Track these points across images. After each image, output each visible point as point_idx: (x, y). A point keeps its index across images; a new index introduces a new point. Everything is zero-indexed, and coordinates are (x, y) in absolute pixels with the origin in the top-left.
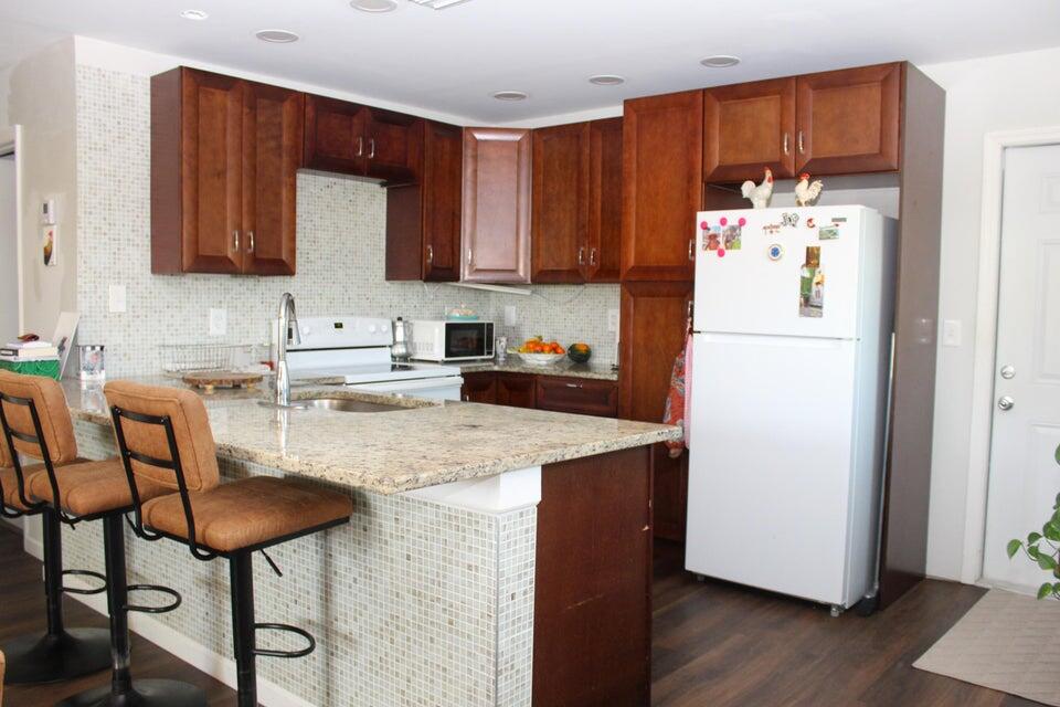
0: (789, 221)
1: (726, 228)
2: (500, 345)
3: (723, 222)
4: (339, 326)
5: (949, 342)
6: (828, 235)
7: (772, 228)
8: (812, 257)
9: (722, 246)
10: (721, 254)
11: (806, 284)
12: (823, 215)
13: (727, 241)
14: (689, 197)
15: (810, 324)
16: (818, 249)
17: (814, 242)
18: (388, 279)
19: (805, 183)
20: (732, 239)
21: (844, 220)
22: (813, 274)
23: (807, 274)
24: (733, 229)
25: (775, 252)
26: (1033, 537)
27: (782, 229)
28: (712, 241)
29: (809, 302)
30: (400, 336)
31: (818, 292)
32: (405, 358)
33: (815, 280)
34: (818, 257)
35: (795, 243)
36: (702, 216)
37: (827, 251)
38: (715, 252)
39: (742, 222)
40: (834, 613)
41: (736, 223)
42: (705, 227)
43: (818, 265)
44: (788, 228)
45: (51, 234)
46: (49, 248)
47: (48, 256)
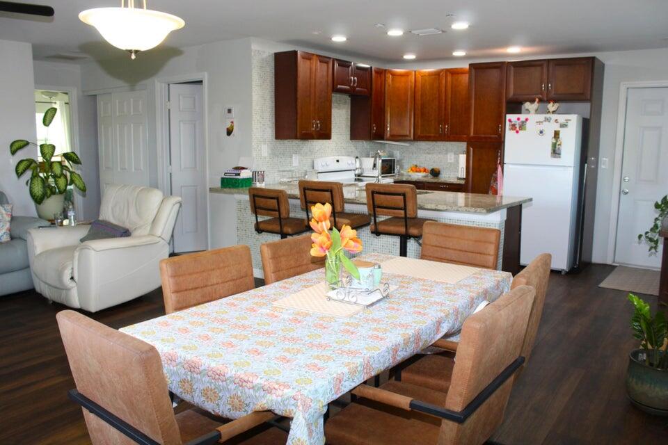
0: (547, 120)
1: (519, 121)
2: (397, 168)
3: (518, 119)
4: (338, 161)
5: (603, 167)
6: (563, 126)
7: (540, 123)
8: (557, 134)
9: (518, 129)
10: (517, 132)
11: (554, 145)
12: (562, 118)
13: (520, 127)
14: (500, 107)
15: (555, 161)
16: (559, 131)
17: (557, 128)
18: (351, 139)
19: (552, 104)
20: (522, 126)
21: (570, 120)
22: (557, 141)
23: (555, 141)
24: (523, 122)
25: (541, 132)
26: (647, 233)
27: (544, 123)
28: (513, 127)
29: (556, 152)
30: (358, 165)
31: (559, 148)
32: (359, 176)
33: (558, 143)
34: (559, 134)
35: (550, 128)
36: (509, 116)
37: (563, 132)
38: (515, 131)
39: (527, 120)
40: (563, 273)
41: (524, 120)
42: (510, 121)
43: (559, 138)
44: (547, 123)
45: (232, 122)
46: (231, 129)
47: (229, 132)
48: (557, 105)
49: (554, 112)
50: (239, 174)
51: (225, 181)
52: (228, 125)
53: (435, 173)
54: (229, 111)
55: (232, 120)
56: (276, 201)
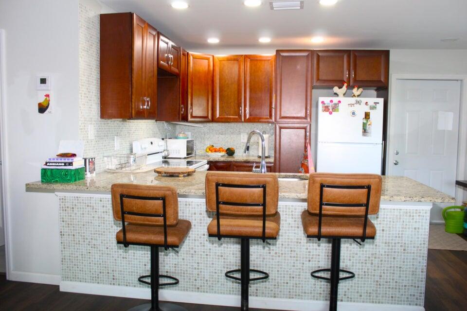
0: (358, 102)
1: (332, 104)
4: (152, 143)
6: (373, 108)
7: (351, 105)
8: (367, 116)
9: (331, 110)
10: (331, 113)
11: (365, 125)
12: (371, 101)
13: (333, 109)
15: (366, 139)
16: (369, 113)
17: (368, 110)
19: (356, 89)
20: (335, 108)
21: (378, 103)
22: (367, 121)
23: (365, 121)
24: (336, 104)
25: (353, 113)
27: (355, 105)
28: (326, 109)
29: (366, 131)
31: (369, 128)
32: (166, 158)
33: (368, 124)
34: (369, 116)
35: (361, 110)
36: (321, 99)
37: (373, 114)
38: (328, 113)
41: (337, 102)
42: (323, 102)
43: (369, 118)
44: (358, 105)
45: (48, 96)
46: (45, 104)
47: (42, 109)
48: (361, 90)
49: (358, 96)
50: (71, 164)
51: (49, 173)
52: (42, 99)
53: (230, 152)
54: (43, 81)
55: (47, 93)
56: (161, 201)
